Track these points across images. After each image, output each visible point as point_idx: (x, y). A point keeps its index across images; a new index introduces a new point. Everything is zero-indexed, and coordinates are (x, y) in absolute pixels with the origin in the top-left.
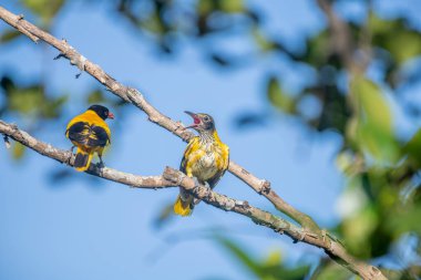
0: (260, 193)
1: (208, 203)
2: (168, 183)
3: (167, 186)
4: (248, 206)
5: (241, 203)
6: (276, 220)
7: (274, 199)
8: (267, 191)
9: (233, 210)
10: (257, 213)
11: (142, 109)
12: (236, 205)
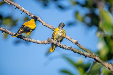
0: (75, 44)
1: (60, 47)
2: (49, 42)
3: (49, 43)
4: (72, 48)
5: (70, 47)
6: (80, 51)
7: (79, 45)
8: (77, 43)
9: (68, 49)
10: (74, 50)
11: (40, 22)
12: (69, 48)
